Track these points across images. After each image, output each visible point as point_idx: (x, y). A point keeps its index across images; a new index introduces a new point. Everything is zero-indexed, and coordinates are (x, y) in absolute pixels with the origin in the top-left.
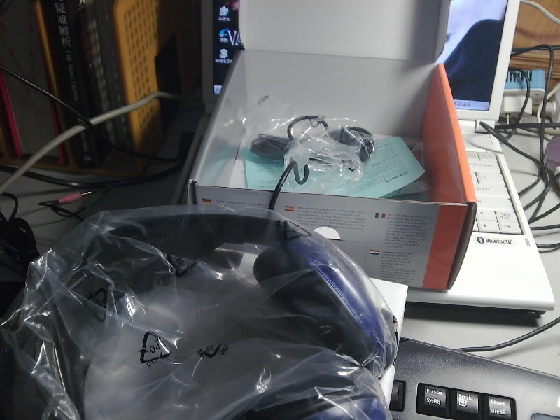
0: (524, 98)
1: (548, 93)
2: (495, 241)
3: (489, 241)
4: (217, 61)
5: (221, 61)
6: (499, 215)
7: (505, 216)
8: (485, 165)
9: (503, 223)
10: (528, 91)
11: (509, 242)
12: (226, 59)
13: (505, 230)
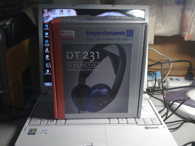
0: (154, 82)
1: (163, 80)
2: (152, 128)
3: (149, 128)
4: (45, 74)
5: (47, 74)
6: (152, 119)
7: (154, 119)
8: (145, 103)
9: (154, 121)
10: (156, 79)
11: (158, 128)
12: (48, 73)
13: (155, 123)
